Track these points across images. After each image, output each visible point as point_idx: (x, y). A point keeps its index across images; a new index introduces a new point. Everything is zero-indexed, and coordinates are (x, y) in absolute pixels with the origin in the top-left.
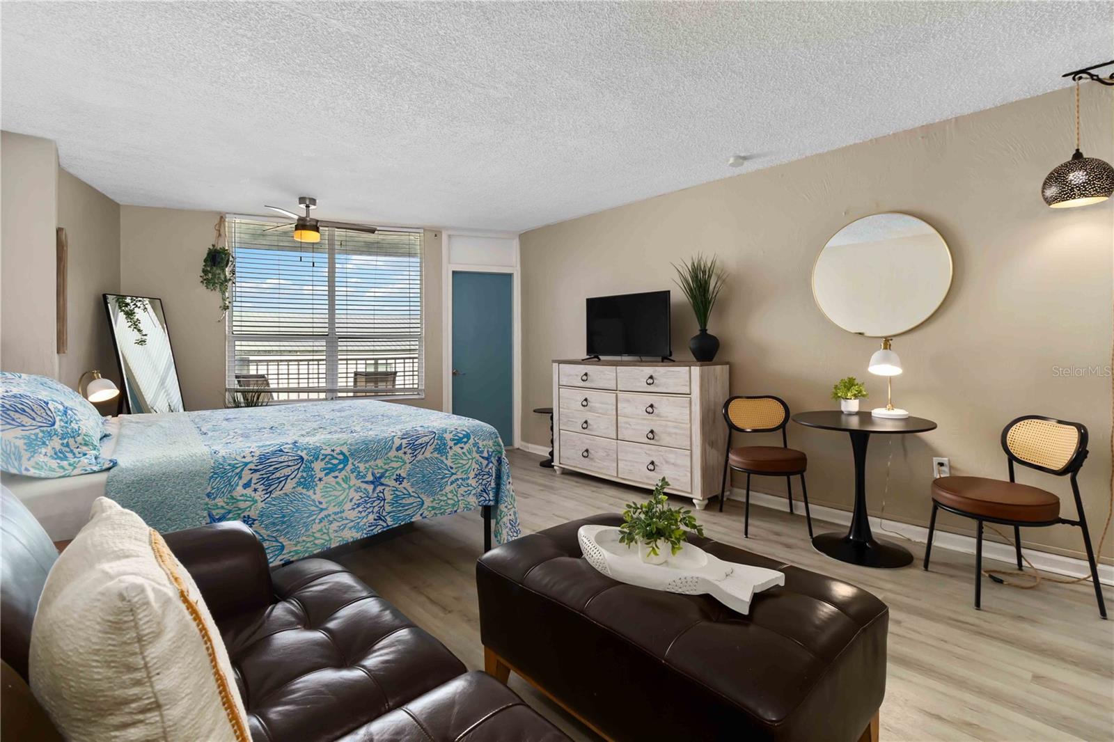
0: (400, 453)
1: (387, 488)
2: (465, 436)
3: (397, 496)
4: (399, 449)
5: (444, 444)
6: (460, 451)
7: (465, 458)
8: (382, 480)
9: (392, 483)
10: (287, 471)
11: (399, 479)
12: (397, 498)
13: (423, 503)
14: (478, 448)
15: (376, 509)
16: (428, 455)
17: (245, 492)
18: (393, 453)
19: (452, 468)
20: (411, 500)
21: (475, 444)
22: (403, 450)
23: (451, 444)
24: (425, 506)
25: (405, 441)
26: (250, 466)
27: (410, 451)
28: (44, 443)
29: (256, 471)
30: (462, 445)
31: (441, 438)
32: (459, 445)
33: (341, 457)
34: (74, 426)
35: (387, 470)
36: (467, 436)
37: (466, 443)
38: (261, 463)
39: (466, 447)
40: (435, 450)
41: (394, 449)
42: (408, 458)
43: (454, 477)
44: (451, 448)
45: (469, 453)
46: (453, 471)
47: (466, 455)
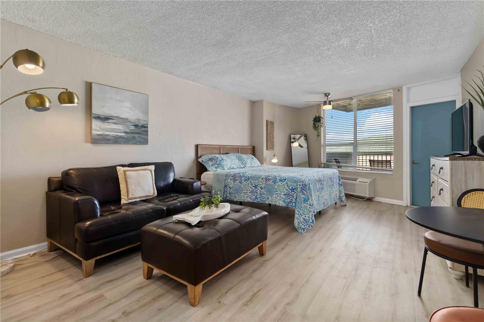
0: (262, 180)
1: (258, 190)
2: (284, 179)
3: (261, 193)
4: (262, 179)
5: (276, 181)
6: (280, 184)
7: (282, 187)
8: (257, 187)
9: (259, 189)
10: (237, 178)
11: (261, 188)
12: (261, 194)
13: (269, 198)
14: (288, 185)
15: (255, 195)
16: (270, 183)
17: (230, 181)
18: (260, 180)
19: (277, 189)
20: (265, 196)
21: (287, 183)
22: (263, 179)
23: (278, 181)
24: (269, 200)
25: (265, 177)
26: (232, 175)
27: (265, 180)
28: (214, 165)
29: (232, 177)
30: (282, 182)
31: (276, 178)
32: (281, 182)
33: (248, 178)
34: (221, 163)
35: (258, 184)
36: (285, 180)
37: (283, 182)
38: (234, 175)
39: (283, 183)
40: (273, 182)
41: (261, 178)
42: (264, 182)
43: (277, 192)
44: (278, 182)
45: (284, 186)
46: (277, 190)
47: (282, 186)
